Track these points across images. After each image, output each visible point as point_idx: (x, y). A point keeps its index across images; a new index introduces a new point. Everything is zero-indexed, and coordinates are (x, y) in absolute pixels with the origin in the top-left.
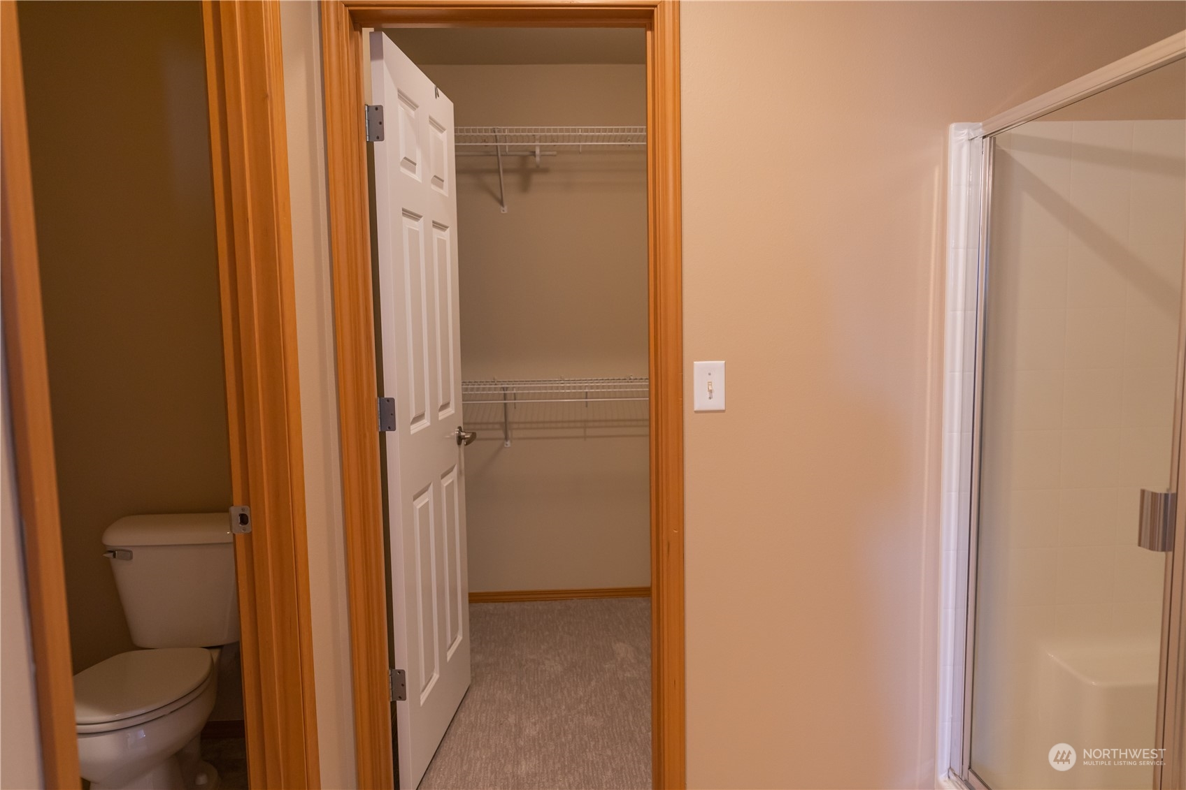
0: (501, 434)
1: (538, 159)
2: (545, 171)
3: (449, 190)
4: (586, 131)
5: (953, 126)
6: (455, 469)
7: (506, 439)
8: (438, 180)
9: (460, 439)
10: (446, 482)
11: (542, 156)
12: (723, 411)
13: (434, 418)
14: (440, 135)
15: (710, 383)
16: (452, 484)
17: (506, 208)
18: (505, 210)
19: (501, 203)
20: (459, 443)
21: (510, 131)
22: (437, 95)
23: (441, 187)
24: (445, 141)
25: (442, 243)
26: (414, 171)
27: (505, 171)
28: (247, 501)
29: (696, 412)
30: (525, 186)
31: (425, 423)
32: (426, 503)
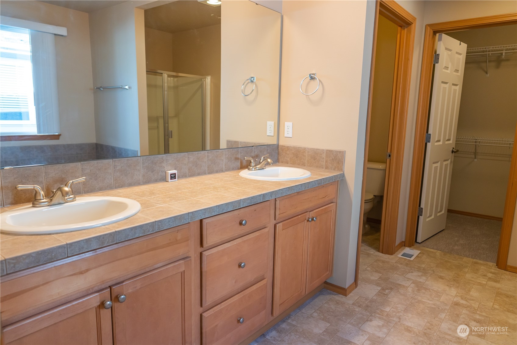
0: (473, 156)
1: (504, 57)
2: (507, 60)
3: (461, 73)
6: (450, 160)
7: (475, 158)
8: (457, 71)
9: (453, 152)
10: (445, 163)
11: (506, 55)
13: (444, 142)
14: (460, 56)
16: (447, 164)
17: (488, 75)
19: (487, 73)
21: (492, 48)
22: (461, 44)
24: (462, 57)
25: (455, 90)
26: (448, 70)
27: (489, 61)
28: (391, 152)
30: (499, 66)
31: (441, 143)
32: (437, 166)
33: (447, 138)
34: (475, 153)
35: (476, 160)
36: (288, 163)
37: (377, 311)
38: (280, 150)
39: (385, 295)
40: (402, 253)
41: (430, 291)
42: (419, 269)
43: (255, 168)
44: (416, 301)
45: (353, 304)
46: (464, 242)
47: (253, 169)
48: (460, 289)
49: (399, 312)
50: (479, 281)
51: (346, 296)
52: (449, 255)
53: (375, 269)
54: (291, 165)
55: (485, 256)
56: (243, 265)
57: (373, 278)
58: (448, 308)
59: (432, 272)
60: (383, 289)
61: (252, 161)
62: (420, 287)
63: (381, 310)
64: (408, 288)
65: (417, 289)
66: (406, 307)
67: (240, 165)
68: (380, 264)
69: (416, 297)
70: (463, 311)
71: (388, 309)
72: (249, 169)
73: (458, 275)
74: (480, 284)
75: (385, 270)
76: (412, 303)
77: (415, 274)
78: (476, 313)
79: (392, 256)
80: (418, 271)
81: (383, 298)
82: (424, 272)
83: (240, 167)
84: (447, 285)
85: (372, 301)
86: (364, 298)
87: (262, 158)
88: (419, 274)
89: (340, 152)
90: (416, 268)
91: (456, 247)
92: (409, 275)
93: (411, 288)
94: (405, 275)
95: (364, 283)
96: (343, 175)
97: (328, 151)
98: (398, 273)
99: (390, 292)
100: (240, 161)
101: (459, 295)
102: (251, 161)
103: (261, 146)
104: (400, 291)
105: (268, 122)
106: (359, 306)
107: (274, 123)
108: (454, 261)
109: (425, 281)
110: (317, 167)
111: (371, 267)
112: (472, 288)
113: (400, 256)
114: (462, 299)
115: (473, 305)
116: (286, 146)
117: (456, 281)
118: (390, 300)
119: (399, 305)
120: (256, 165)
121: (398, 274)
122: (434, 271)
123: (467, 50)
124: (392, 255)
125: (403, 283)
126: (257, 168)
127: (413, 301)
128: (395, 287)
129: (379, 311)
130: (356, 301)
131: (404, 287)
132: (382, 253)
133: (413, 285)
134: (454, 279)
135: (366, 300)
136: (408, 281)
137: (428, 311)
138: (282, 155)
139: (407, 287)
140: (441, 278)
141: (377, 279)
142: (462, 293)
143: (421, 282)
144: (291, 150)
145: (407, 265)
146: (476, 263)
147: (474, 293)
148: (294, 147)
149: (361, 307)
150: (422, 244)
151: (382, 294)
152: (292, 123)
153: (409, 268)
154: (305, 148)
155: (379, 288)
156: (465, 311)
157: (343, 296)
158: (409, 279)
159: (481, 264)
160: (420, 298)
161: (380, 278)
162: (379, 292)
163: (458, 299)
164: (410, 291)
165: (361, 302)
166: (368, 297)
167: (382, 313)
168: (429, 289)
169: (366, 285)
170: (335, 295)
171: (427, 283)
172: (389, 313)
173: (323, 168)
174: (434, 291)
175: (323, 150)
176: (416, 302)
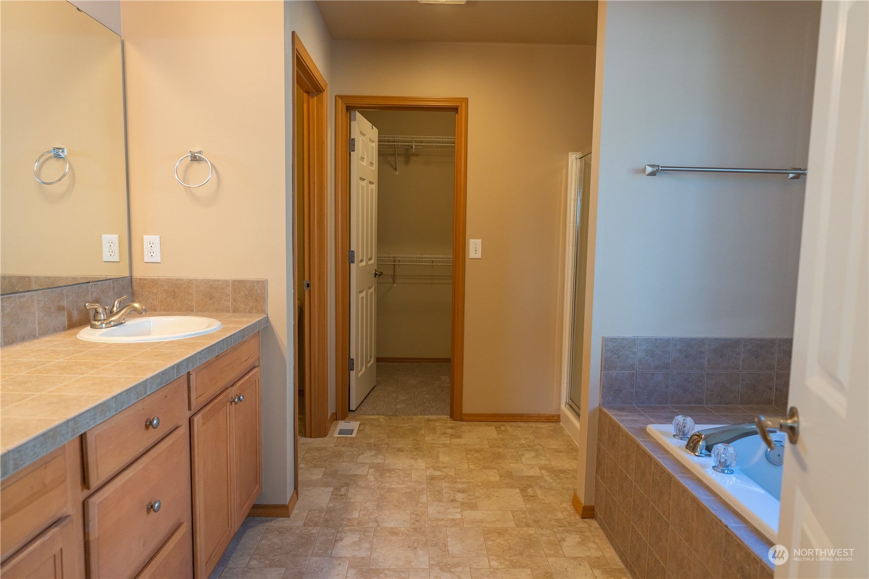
0: (392, 281)
1: (414, 150)
2: (417, 155)
3: (375, 168)
4: (437, 138)
5: (570, 153)
6: (373, 287)
7: (394, 283)
8: (372, 164)
9: (376, 275)
10: (370, 291)
11: (415, 149)
12: (480, 259)
13: (367, 263)
14: (373, 144)
15: (476, 248)
16: (372, 292)
17: (397, 172)
18: (397, 173)
19: (396, 170)
20: (375, 276)
21: (401, 137)
22: (372, 128)
23: (372, 166)
24: (374, 146)
25: (372, 190)
26: (363, 161)
27: (398, 155)
28: (310, 279)
29: (471, 259)
30: (407, 162)
31: (364, 263)
32: (363, 297)
33: (369, 257)
34: (394, 277)
35: (395, 285)
36: (155, 310)
37: (342, 522)
38: (136, 287)
39: (343, 497)
40: (337, 431)
41: (395, 472)
42: (369, 447)
43: (106, 324)
44: (385, 490)
45: (304, 525)
46: (405, 397)
47: (104, 325)
48: (427, 458)
49: (371, 513)
50: (442, 442)
51: (289, 517)
52: (395, 418)
53: (312, 464)
54: (163, 313)
55: (434, 409)
56: (158, 506)
57: (314, 477)
58: (424, 486)
59: (386, 446)
60: (337, 489)
61: (100, 310)
62: (382, 470)
63: (347, 519)
64: (368, 477)
65: (379, 474)
66: (377, 503)
67: (68, 321)
68: (315, 454)
69: (383, 485)
70: (443, 485)
71: (356, 515)
72: (93, 326)
73: (417, 441)
74: (445, 445)
75: (325, 461)
76: (382, 496)
77: (368, 454)
78: (457, 482)
79: (325, 438)
80: (369, 449)
81: (342, 501)
82: (377, 448)
83: (68, 325)
84: (412, 458)
85: (329, 511)
86: (316, 510)
87: (116, 303)
88: (373, 454)
89: (258, 282)
90: (365, 446)
91: (399, 406)
92: (361, 459)
93: (372, 474)
94: (355, 460)
95: (305, 488)
96: (267, 320)
97: (236, 283)
98: (345, 459)
99: (346, 489)
100: (68, 314)
101: (429, 466)
102: (98, 310)
103: (103, 282)
104: (359, 483)
105: (103, 235)
106: (316, 525)
107: (119, 236)
108: (405, 425)
109: (383, 461)
110: (217, 311)
111: (304, 462)
112: (439, 452)
113: (336, 435)
114: (435, 469)
115: (449, 473)
116: (149, 279)
117: (418, 449)
118: (352, 501)
119: (368, 504)
120: (108, 317)
121: (346, 462)
122: (388, 445)
123: (379, 137)
124: (325, 436)
125: (359, 472)
126: (112, 323)
127: (382, 492)
128: (350, 481)
129: (346, 521)
130: (306, 519)
131: (362, 477)
132: (311, 437)
133: (371, 471)
134: (415, 447)
135: (320, 512)
136: (363, 466)
137: (405, 499)
138: (142, 295)
139: (366, 476)
140: (400, 450)
141: (321, 477)
142: (432, 463)
143: (379, 463)
144: (161, 285)
145: (351, 445)
146: (429, 420)
147: (444, 459)
148: (167, 279)
149: (319, 524)
150: (357, 412)
151: (337, 495)
152: (159, 236)
153: (356, 449)
154: (190, 281)
155: (331, 489)
156: (444, 484)
157: (283, 519)
158: (363, 464)
159: (435, 420)
160: (388, 485)
161: (325, 474)
162: (333, 494)
163: (430, 472)
164: (372, 479)
165: (315, 517)
166: (322, 507)
167: (352, 523)
168: (394, 469)
169: (309, 490)
170: (271, 521)
171: (387, 462)
172: (360, 519)
173: (228, 311)
174: (400, 470)
175: (227, 281)
176: (387, 492)
